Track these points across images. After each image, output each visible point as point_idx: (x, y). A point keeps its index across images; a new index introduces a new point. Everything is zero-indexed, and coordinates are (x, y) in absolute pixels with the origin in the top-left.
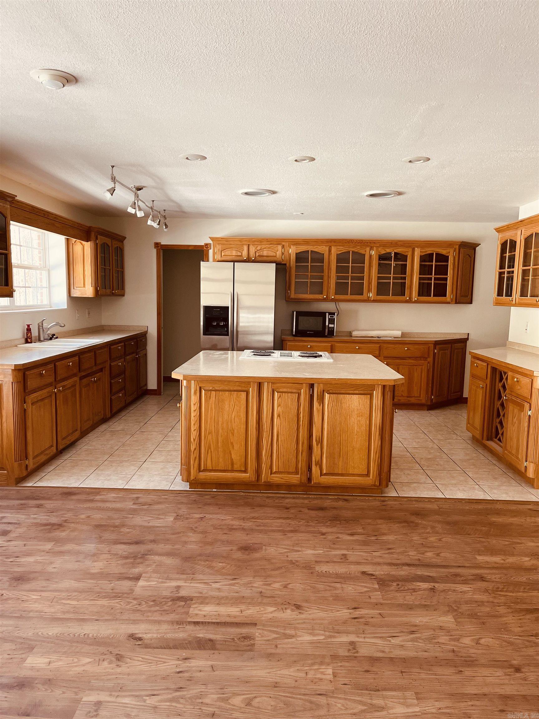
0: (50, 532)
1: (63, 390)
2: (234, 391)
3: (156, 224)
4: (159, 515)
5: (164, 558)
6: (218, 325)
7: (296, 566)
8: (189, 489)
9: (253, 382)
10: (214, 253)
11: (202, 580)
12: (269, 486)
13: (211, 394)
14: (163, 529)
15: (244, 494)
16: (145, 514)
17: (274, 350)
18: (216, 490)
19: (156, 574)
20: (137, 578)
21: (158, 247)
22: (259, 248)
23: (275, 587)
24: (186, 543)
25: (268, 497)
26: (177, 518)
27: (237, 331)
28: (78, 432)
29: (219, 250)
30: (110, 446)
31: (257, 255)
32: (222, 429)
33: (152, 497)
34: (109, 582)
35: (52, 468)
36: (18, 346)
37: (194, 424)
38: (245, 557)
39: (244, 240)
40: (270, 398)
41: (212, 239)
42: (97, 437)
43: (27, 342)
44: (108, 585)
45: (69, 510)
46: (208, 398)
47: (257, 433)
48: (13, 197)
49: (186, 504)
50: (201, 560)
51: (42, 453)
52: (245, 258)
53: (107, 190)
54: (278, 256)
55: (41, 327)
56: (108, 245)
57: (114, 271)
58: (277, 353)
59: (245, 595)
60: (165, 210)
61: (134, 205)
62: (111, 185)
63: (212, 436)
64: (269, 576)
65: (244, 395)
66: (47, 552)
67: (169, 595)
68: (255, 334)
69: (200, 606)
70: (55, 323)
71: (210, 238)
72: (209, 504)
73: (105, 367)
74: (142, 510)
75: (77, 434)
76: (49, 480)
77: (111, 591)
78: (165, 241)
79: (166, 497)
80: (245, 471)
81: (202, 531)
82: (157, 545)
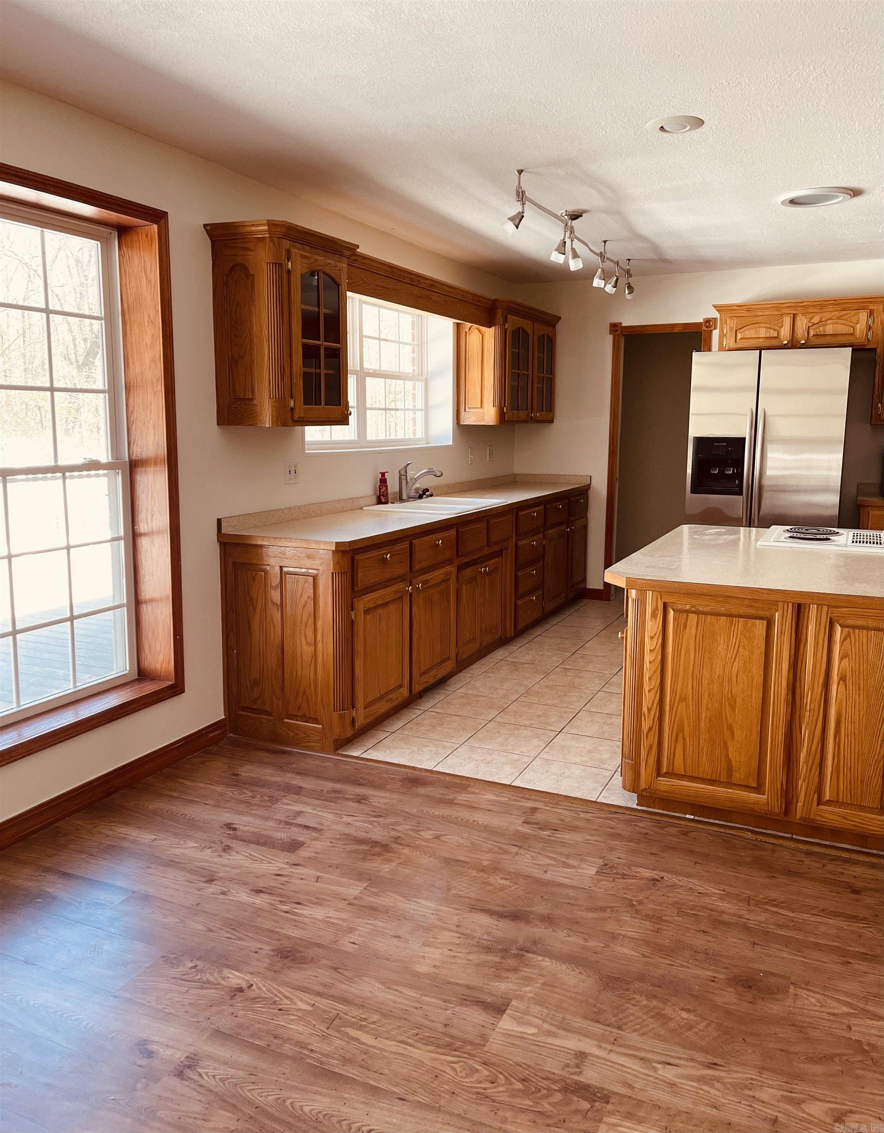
0: (364, 859)
1: (424, 589)
2: (740, 616)
3: (610, 286)
4: (568, 856)
5: (564, 967)
6: (722, 473)
7: (870, 1062)
8: (637, 805)
9: (784, 602)
10: (722, 336)
11: (637, 1049)
12: (813, 828)
13: (687, 620)
14: (572, 893)
15: (754, 837)
16: (543, 849)
17: (838, 528)
18: (692, 817)
19: (539, 1008)
20: (498, 1009)
21: (616, 331)
22: (816, 320)
23: (813, 1113)
24: (614, 937)
25: (809, 854)
26: (606, 869)
27: (761, 487)
28: (450, 661)
29: (731, 329)
30: (505, 692)
31: (812, 333)
32: (709, 696)
33: (563, 812)
34: (442, 1004)
35: (399, 724)
36: (364, 508)
37: (650, 678)
38: (744, 1007)
39: (785, 305)
40: (823, 637)
41: (719, 308)
42: (486, 672)
43: (379, 502)
44: (440, 1011)
45: (408, 816)
46: (681, 628)
47: (789, 710)
48: (352, 248)
49: (629, 839)
50: (641, 993)
51: (382, 697)
52: (785, 342)
53: (509, 219)
54: (858, 333)
55: (403, 477)
56: (527, 333)
57: (535, 379)
58: (845, 536)
59: (734, 1119)
60: (629, 260)
61: (561, 248)
62: (515, 208)
63: (687, 706)
64: (798, 1077)
65: (760, 627)
66: (349, 904)
67: (560, 1072)
68: (798, 491)
69: (623, 1123)
70: (426, 470)
71: (715, 307)
72: (674, 849)
73: (507, 548)
74: (536, 838)
75: (449, 666)
76: (389, 748)
77: (443, 1030)
78: (630, 319)
79: (588, 816)
80: (759, 789)
81: (651, 913)
82: (555, 931)
